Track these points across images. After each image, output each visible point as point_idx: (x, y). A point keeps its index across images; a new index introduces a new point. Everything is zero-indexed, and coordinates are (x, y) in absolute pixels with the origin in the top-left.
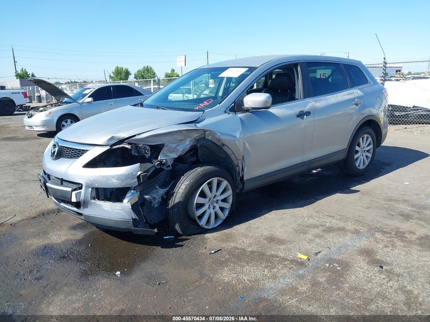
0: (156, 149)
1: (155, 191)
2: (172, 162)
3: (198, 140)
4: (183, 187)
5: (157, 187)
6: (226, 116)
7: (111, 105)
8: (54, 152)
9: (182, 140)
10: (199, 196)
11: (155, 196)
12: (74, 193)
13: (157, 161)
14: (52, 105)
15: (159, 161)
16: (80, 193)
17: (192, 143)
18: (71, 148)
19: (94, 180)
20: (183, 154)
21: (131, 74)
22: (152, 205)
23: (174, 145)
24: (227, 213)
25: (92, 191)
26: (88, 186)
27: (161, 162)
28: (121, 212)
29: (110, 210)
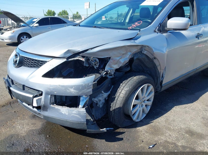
0: (104, 62)
1: (101, 95)
2: (114, 71)
3: (135, 54)
4: (123, 92)
5: (103, 92)
6: (155, 35)
7: (49, 28)
8: (16, 61)
9: (125, 54)
10: (135, 99)
11: (100, 98)
12: (35, 100)
13: (104, 71)
14: (15, 27)
15: (105, 71)
16: (41, 99)
17: (131, 57)
18: (31, 59)
19: (53, 89)
20: (123, 65)
21: (56, 14)
22: (98, 105)
23: (118, 58)
24: (149, 108)
25: (51, 97)
26: (47, 94)
27: (107, 72)
28: (77, 116)
29: (67, 114)
